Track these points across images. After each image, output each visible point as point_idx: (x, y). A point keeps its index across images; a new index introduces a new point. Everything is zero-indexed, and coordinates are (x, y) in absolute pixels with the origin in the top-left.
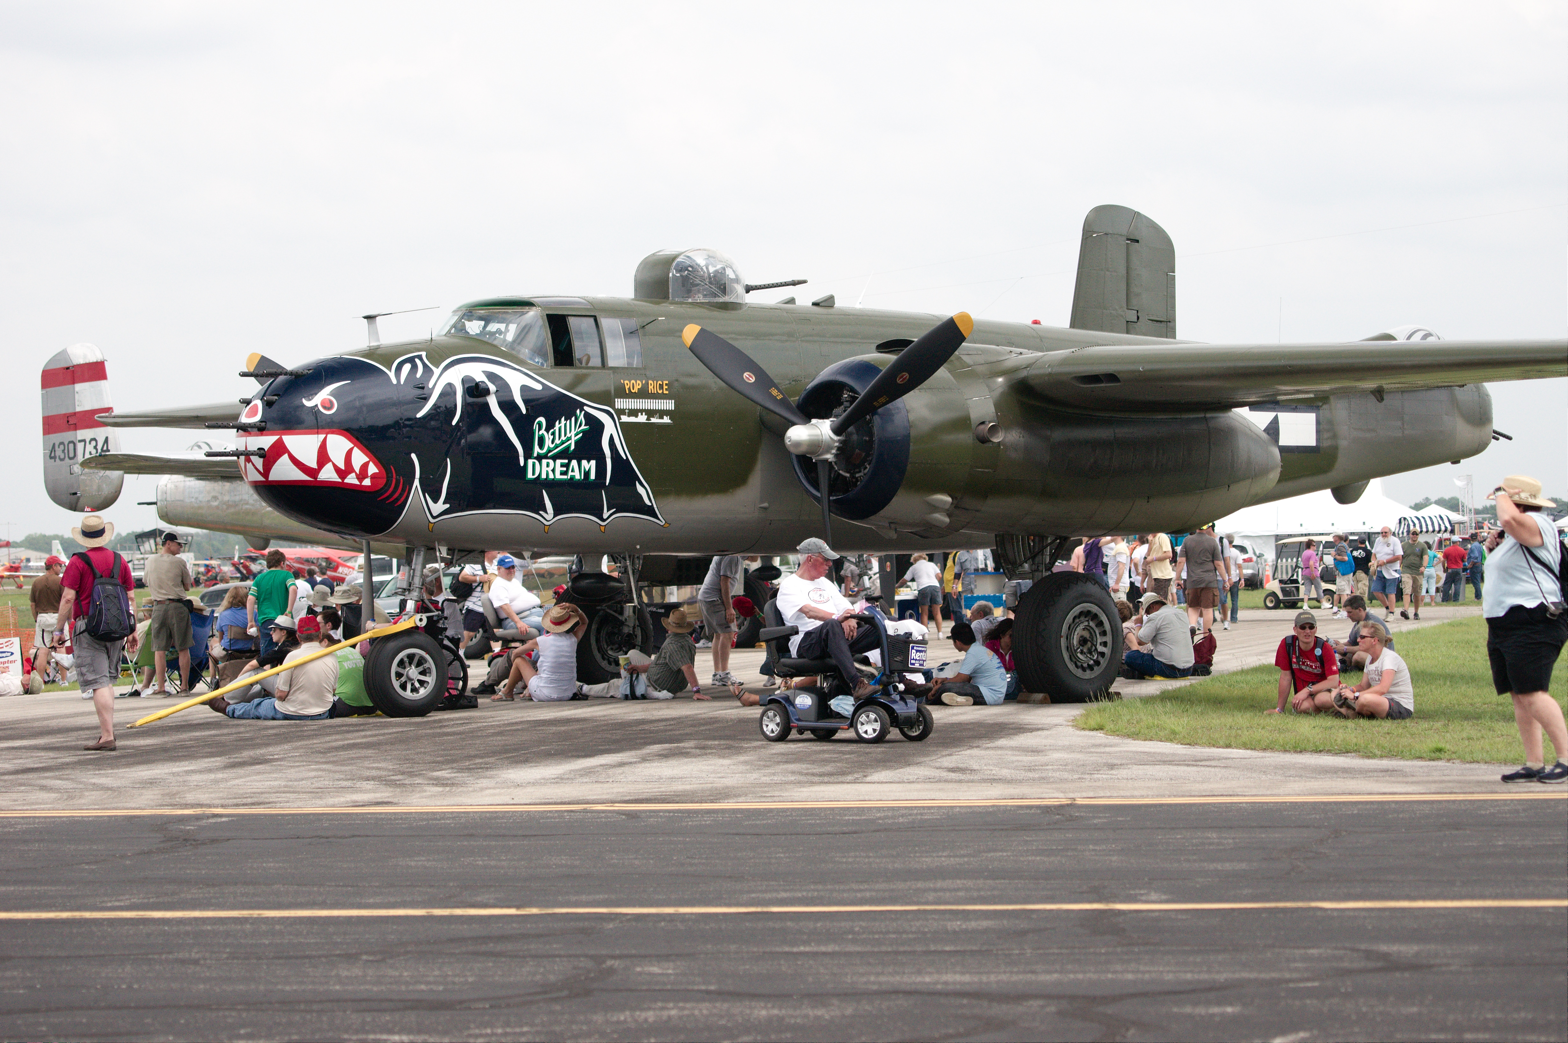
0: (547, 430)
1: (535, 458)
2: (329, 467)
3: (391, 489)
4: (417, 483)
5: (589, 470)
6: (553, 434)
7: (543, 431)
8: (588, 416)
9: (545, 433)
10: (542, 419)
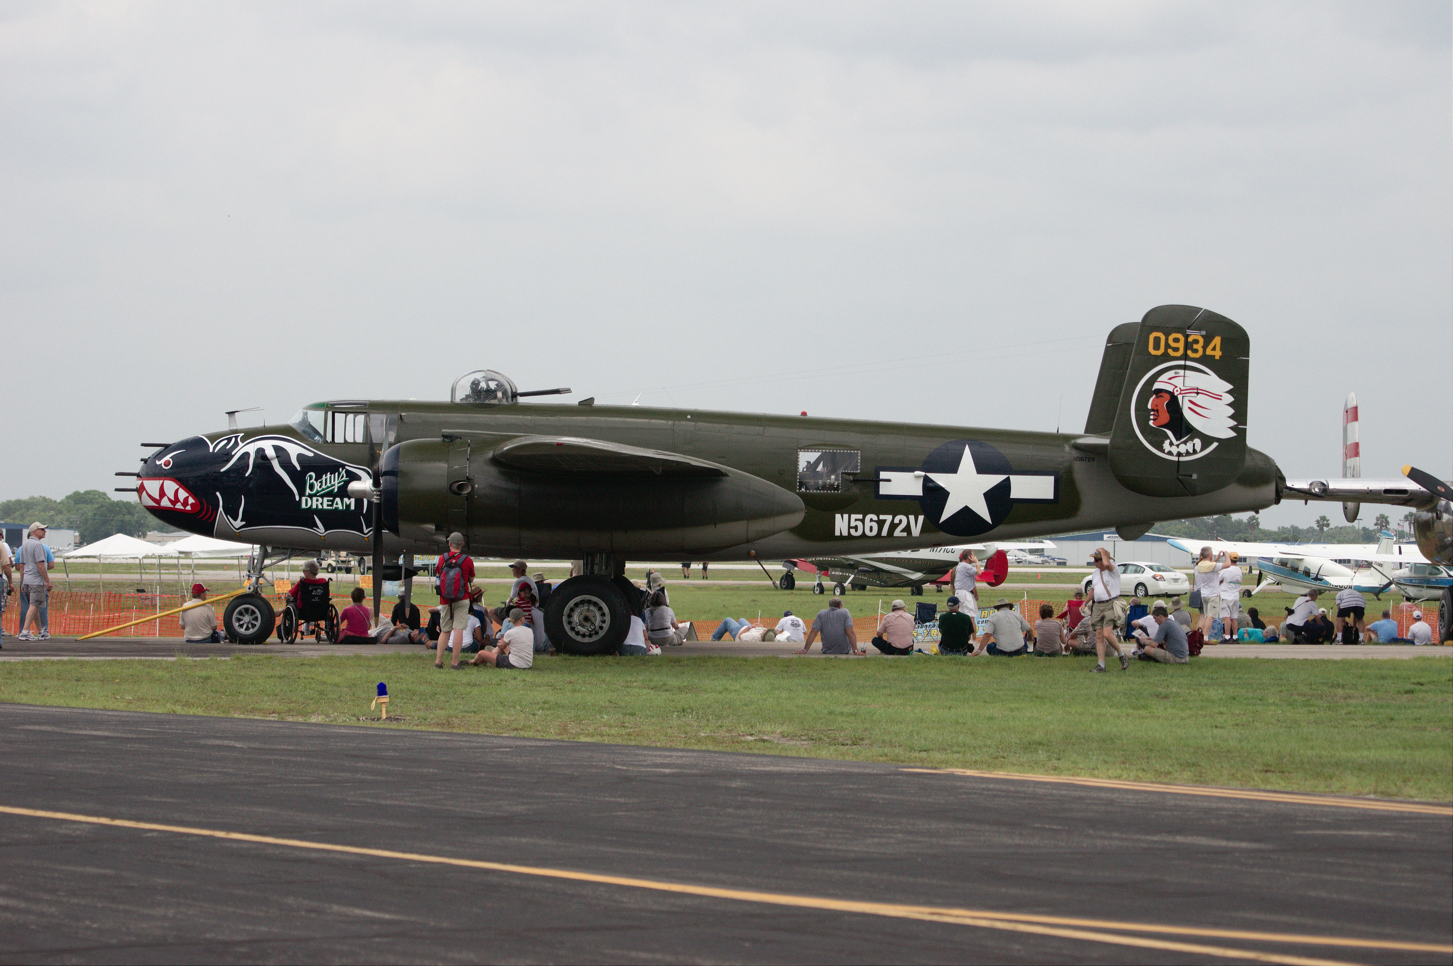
0: (316, 480)
1: (308, 496)
2: (165, 498)
3: (204, 513)
4: (221, 509)
5: (350, 504)
6: (321, 482)
7: (313, 481)
8: (347, 472)
9: (315, 482)
10: (313, 474)
